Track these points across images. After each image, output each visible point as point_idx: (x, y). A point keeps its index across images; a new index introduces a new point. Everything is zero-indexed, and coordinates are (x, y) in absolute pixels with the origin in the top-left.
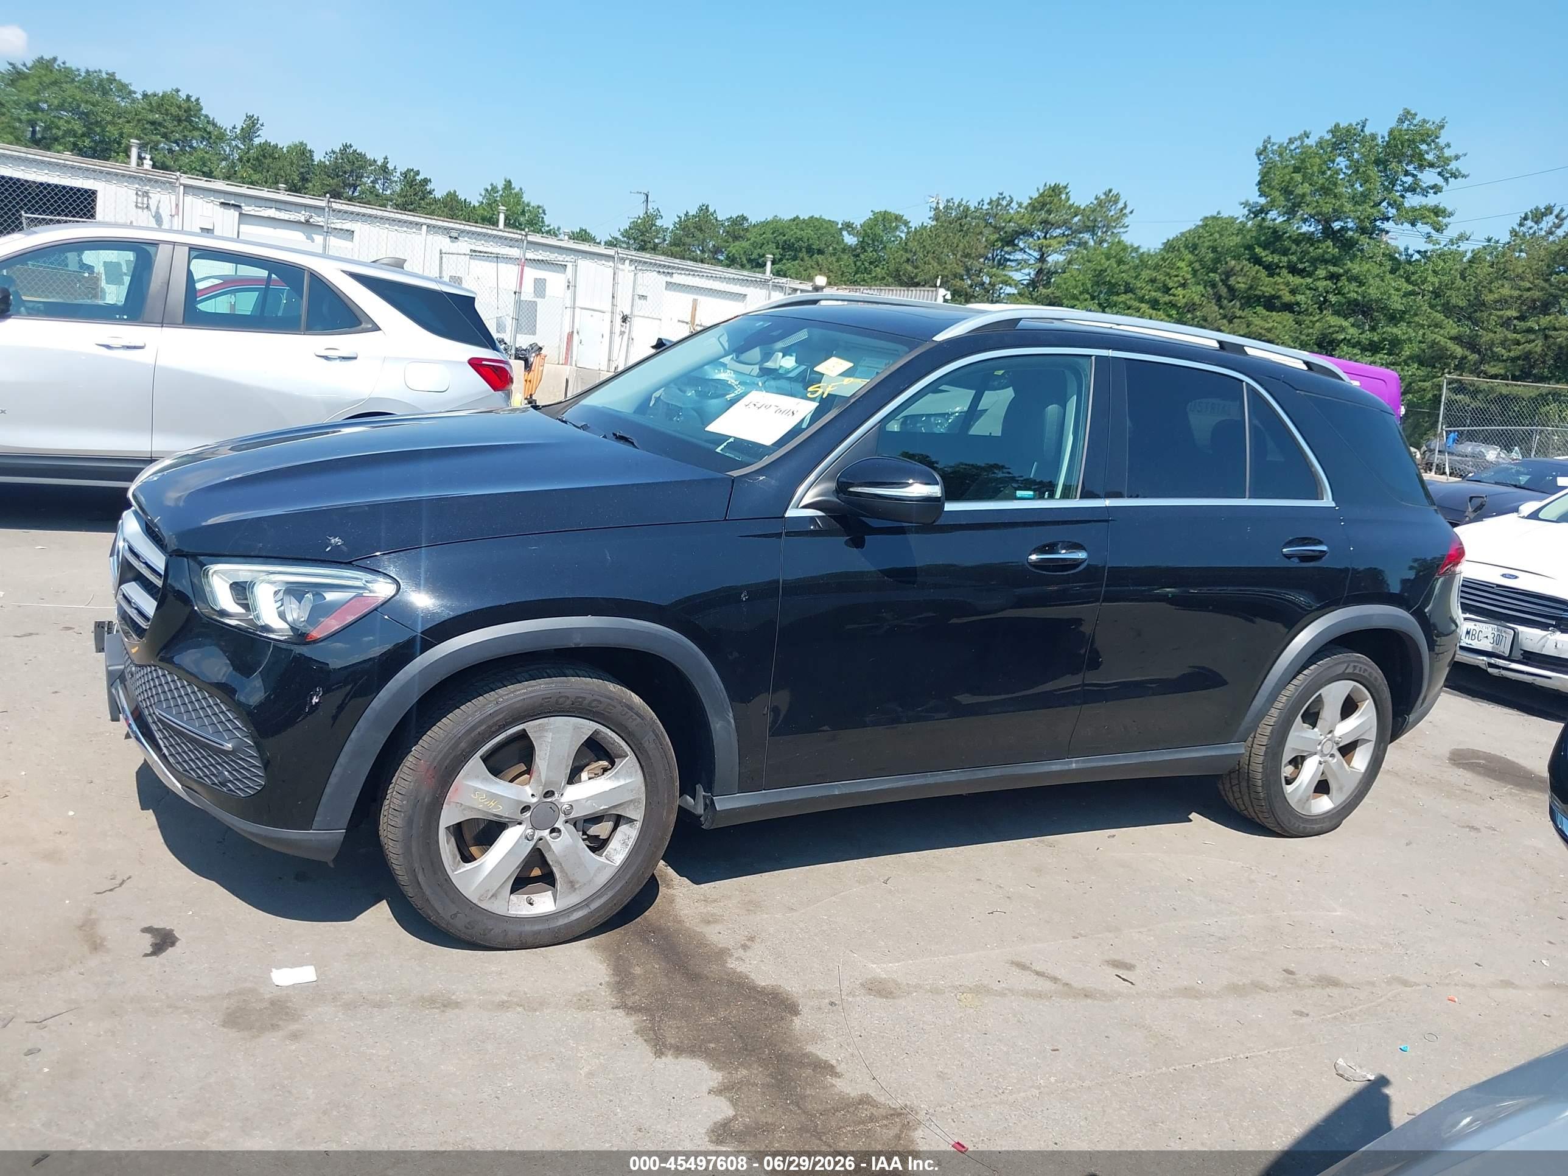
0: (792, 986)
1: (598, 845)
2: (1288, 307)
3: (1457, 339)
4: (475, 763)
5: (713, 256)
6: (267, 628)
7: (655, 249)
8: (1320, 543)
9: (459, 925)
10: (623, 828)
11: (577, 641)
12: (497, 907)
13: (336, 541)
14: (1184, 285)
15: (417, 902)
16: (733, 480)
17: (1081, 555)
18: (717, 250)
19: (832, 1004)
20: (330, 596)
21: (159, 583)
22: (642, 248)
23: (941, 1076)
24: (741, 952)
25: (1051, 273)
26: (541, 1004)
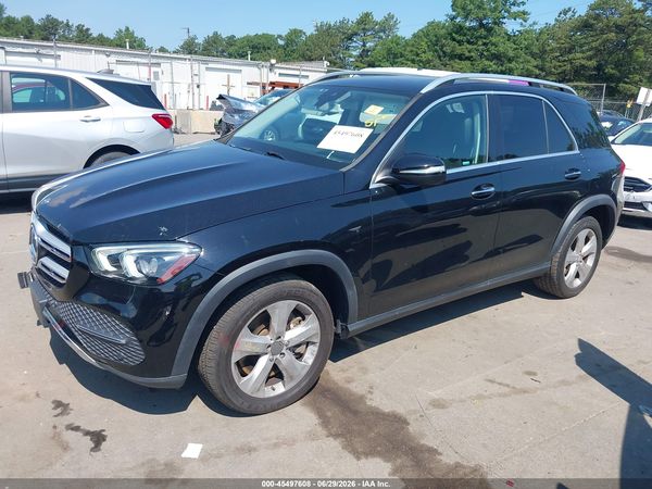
0: (401, 410)
1: (299, 356)
2: (468, 58)
3: (536, 67)
4: (246, 330)
5: (221, 54)
6: (133, 278)
7: (196, 53)
8: (577, 170)
9: (245, 407)
10: (310, 347)
11: (290, 264)
12: (260, 395)
13: (163, 229)
14: (424, 52)
15: (225, 401)
16: (344, 173)
17: (492, 189)
18: (223, 51)
19: (421, 416)
20: (167, 259)
21: (69, 260)
22: (190, 53)
23: (484, 446)
24: (369, 396)
25: (368, 51)
26: (294, 441)
